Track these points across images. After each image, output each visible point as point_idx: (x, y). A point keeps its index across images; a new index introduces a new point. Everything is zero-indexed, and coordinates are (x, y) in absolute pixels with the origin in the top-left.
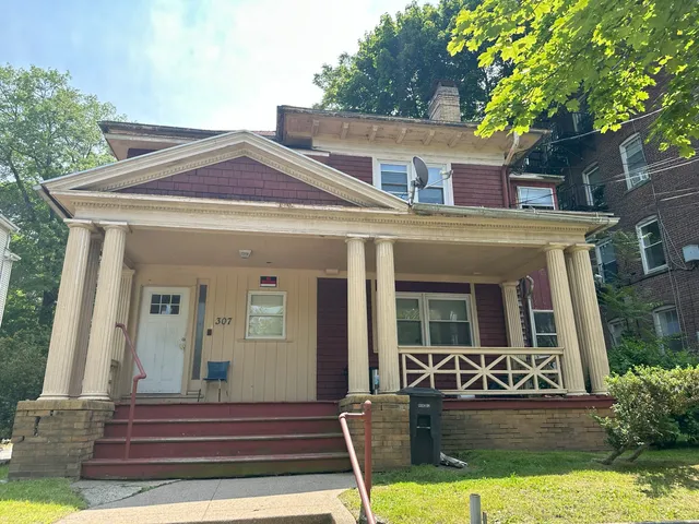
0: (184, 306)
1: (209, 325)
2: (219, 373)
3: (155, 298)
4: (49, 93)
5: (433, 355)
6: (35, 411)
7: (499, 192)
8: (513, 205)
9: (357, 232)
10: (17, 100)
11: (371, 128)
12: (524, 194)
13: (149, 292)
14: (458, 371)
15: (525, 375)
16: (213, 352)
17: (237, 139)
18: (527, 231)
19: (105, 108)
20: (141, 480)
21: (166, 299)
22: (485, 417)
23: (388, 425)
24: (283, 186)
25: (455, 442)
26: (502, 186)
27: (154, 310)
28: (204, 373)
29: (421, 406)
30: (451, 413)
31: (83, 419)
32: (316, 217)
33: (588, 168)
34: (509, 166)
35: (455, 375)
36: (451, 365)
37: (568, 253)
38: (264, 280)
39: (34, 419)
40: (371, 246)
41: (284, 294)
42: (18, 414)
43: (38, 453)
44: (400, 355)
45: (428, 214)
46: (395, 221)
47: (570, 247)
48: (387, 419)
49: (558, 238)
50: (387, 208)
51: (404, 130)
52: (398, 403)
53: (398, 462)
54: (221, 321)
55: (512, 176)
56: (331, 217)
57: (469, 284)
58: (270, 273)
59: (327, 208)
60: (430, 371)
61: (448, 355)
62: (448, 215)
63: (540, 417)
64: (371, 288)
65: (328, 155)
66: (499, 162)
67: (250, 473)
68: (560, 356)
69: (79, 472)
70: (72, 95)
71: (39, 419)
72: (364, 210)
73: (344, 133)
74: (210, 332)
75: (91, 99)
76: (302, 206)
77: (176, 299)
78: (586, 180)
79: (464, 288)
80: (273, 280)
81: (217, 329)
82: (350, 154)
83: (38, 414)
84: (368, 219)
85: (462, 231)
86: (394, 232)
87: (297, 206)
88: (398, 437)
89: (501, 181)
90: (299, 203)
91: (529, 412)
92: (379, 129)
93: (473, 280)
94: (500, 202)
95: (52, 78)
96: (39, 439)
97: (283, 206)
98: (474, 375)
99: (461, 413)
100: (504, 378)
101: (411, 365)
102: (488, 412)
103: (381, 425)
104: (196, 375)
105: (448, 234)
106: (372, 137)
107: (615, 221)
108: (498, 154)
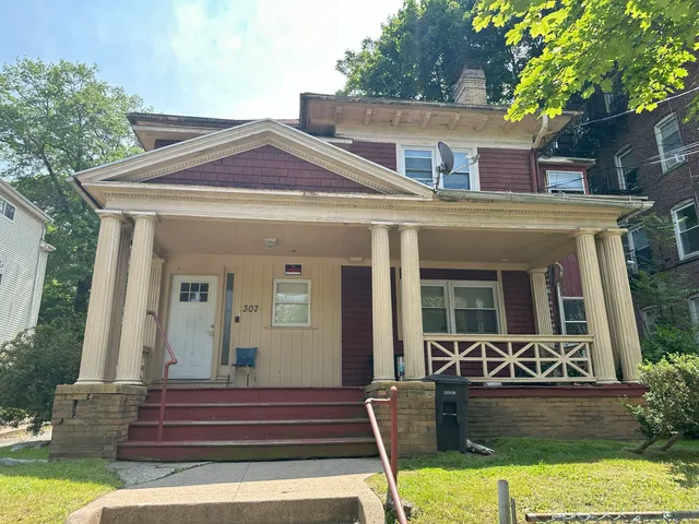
0: (213, 293)
1: (236, 312)
2: (247, 359)
3: (185, 286)
4: (78, 87)
5: (459, 343)
6: (72, 395)
7: (527, 177)
8: (541, 190)
9: (381, 220)
10: (48, 95)
11: (395, 113)
12: (553, 178)
13: (178, 281)
14: (484, 359)
15: (554, 363)
16: (240, 339)
17: (262, 128)
18: (556, 216)
19: (133, 101)
20: (173, 462)
21: (195, 287)
22: (512, 405)
23: (413, 412)
24: (307, 174)
25: (480, 429)
26: (530, 170)
27: (184, 298)
28: (232, 358)
29: (446, 393)
30: (478, 400)
31: (118, 403)
32: (340, 204)
33: (620, 151)
34: (538, 150)
35: (481, 362)
36: (477, 352)
37: (599, 239)
38: (289, 268)
39: (71, 403)
40: (395, 233)
41: (309, 282)
42: (57, 398)
43: (76, 435)
44: (425, 343)
45: (453, 200)
46: (421, 207)
47: (601, 232)
48: (413, 405)
49: (588, 223)
50: (412, 194)
51: (428, 115)
52: (424, 389)
53: (424, 448)
54: (250, 309)
55: (541, 159)
56: (355, 205)
57: (495, 272)
58: (293, 261)
59: (351, 195)
60: (456, 358)
61: (475, 342)
62: (475, 200)
63: (568, 405)
64: (395, 275)
65: (351, 142)
66: (527, 146)
68: (590, 343)
69: (114, 454)
70: (100, 88)
71: (76, 402)
72: (388, 197)
73: (368, 119)
74: (237, 320)
75: (117, 90)
76: (325, 194)
77: (205, 287)
78: (618, 163)
79: (490, 276)
80: (298, 268)
81: (244, 317)
83: (75, 398)
84: (391, 206)
85: (489, 217)
86: (418, 220)
87: (321, 194)
88: (424, 424)
89: (530, 165)
90: (322, 191)
91: (558, 399)
92: (403, 114)
93: (499, 268)
94: (528, 187)
95: (81, 72)
96: (77, 421)
97: (307, 194)
98: (502, 362)
99: (488, 400)
100: (532, 366)
101: (436, 352)
102: (516, 400)
103: (407, 411)
104: (225, 361)
105: (475, 220)
106: (396, 123)
107: (649, 205)
108: (526, 138)
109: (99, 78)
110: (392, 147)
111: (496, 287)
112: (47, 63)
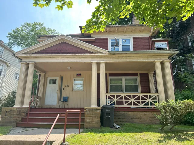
0: (58, 82)
1: (63, 87)
2: (66, 100)
3: (50, 80)
4: (39, 28)
7: (148, 45)
8: (153, 48)
9: (94, 61)
12: (157, 45)
13: (49, 79)
14: (124, 100)
16: (64, 94)
17: (61, 37)
18: (148, 57)
21: (53, 80)
22: (131, 114)
23: (94, 116)
24: (74, 49)
25: (121, 121)
26: (149, 43)
27: (50, 83)
28: (62, 100)
29: (107, 110)
30: (121, 112)
31: (16, 112)
32: (82, 57)
33: (189, 34)
34: (151, 36)
36: (122, 98)
38: (78, 75)
39: (5, 112)
40: (98, 64)
41: (83, 78)
42: (2, 111)
43: (6, 120)
44: (106, 95)
45: (115, 54)
46: (105, 57)
48: (94, 114)
50: (102, 53)
51: (117, 29)
52: (97, 109)
54: (67, 86)
55: (153, 39)
56: (86, 57)
57: (138, 74)
58: (79, 73)
59: (85, 54)
60: (115, 100)
61: (121, 95)
64: (98, 76)
65: (94, 39)
66: (148, 35)
67: (57, 127)
68: (158, 95)
70: (44, 28)
74: (64, 89)
75: (49, 29)
76: (78, 54)
77: (56, 80)
78: (189, 38)
79: (136, 75)
80: (80, 74)
81: (65, 88)
82: (102, 38)
83: (6, 111)
84: (97, 57)
85: (126, 58)
86: (105, 60)
87: (76, 54)
88: (97, 119)
89: (149, 41)
91: (146, 112)
93: (139, 72)
94: (149, 48)
95: (40, 24)
96: (6, 117)
97: (73, 55)
99: (124, 112)
101: (109, 98)
102: (133, 112)
103: (92, 116)
104: (60, 100)
105: (122, 59)
106: (108, 32)
107: (178, 52)
108: (148, 33)
109: (44, 26)
110: (107, 39)
111: (138, 78)
112: (31, 23)
